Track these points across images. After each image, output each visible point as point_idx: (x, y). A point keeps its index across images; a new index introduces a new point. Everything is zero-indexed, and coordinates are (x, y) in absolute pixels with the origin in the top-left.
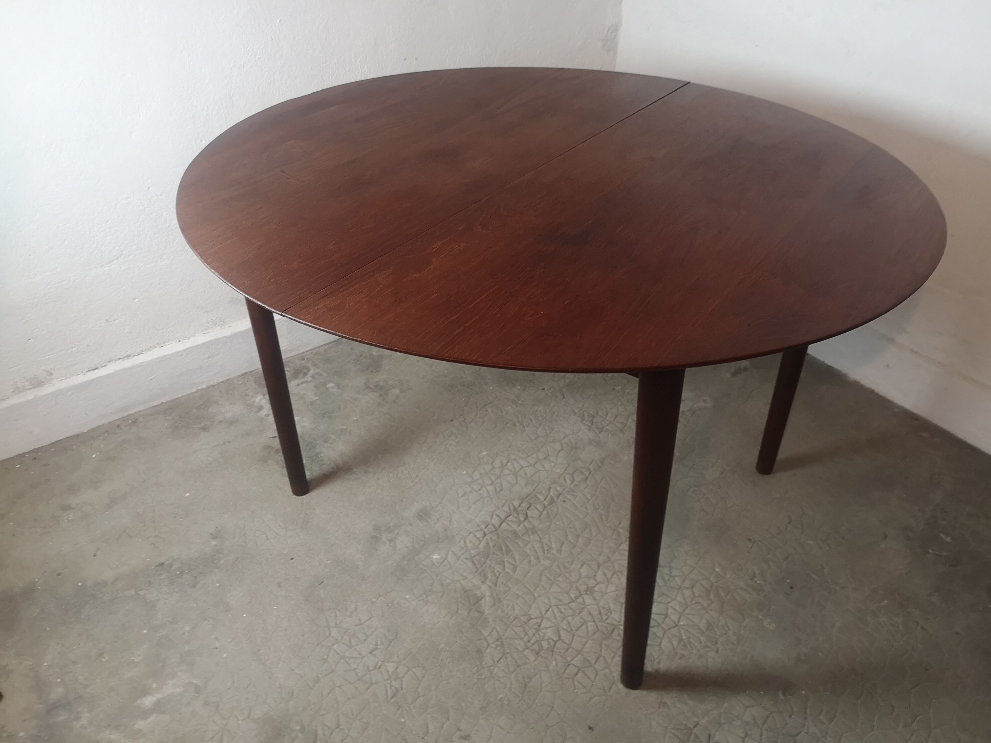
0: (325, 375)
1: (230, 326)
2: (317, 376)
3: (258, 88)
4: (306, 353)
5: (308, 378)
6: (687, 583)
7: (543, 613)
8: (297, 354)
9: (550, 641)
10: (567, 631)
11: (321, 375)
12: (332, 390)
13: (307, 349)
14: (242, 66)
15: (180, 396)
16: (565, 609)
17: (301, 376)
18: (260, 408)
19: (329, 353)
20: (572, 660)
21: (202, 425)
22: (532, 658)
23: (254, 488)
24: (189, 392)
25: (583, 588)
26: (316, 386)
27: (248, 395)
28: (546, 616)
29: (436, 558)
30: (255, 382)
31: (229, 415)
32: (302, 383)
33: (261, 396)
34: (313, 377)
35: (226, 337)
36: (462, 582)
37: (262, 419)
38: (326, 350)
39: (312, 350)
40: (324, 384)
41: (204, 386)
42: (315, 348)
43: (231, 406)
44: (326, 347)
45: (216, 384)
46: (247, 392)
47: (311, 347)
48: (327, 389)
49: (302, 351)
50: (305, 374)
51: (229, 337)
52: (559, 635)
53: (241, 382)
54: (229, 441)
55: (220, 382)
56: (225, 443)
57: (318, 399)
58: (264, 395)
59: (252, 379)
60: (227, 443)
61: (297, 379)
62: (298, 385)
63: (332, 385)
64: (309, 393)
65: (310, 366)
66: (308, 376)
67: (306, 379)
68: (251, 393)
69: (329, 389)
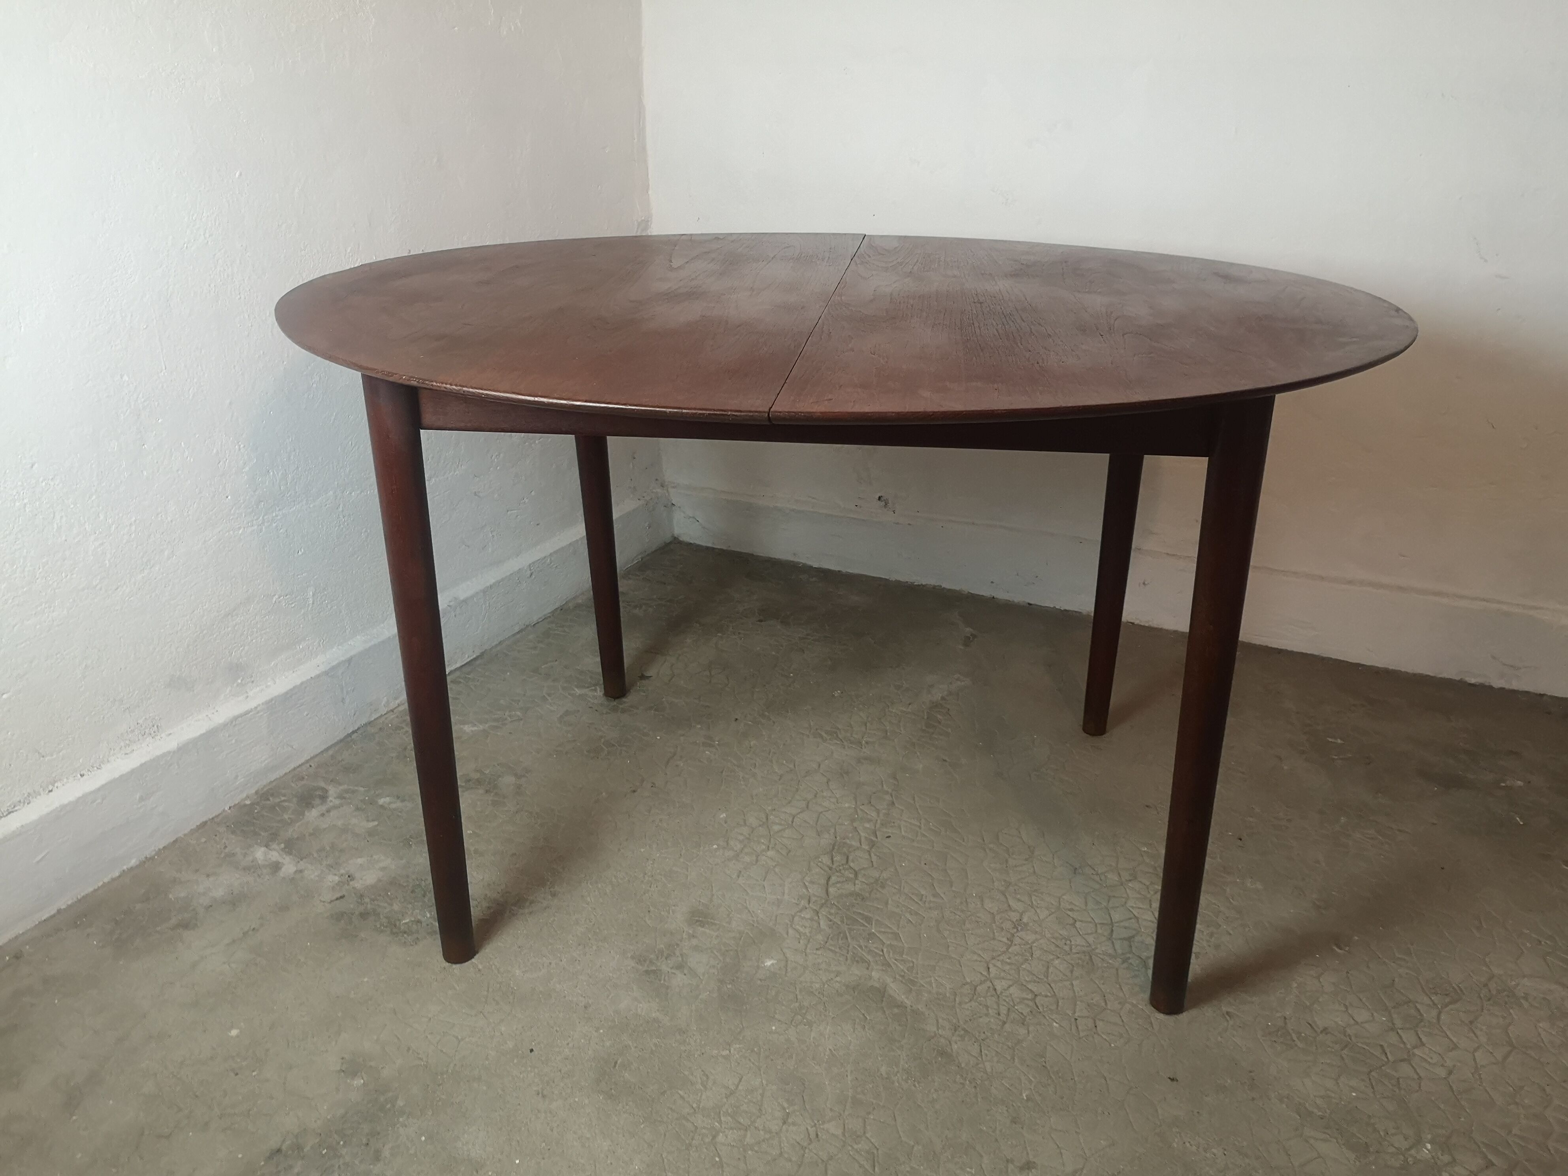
0: (362, 789)
1: (170, 734)
2: (347, 796)
3: (210, 286)
4: (298, 769)
5: (332, 800)
6: (1126, 876)
7: (985, 973)
8: (283, 773)
9: (1026, 1002)
10: (1035, 982)
11: (353, 792)
12: (393, 806)
13: (302, 760)
14: (185, 245)
15: (91, 889)
16: (1009, 958)
17: (317, 801)
18: (276, 867)
19: (343, 760)
20: (1075, 1013)
21: (174, 921)
22: (1022, 1031)
23: (366, 980)
24: (106, 880)
25: (1008, 925)
26: (357, 809)
27: (234, 855)
28: (992, 975)
29: (772, 964)
30: (233, 832)
31: (219, 893)
32: (328, 811)
33: (263, 849)
34: (340, 797)
35: (169, 752)
36: (838, 979)
37: (293, 878)
38: (332, 757)
39: (307, 761)
40: (372, 802)
41: (133, 862)
42: (312, 758)
43: (211, 879)
44: (331, 752)
45: (154, 853)
46: (227, 850)
47: (306, 757)
48: (382, 806)
49: (292, 766)
50: (324, 798)
51: (174, 752)
52: (1031, 991)
53: (203, 840)
54: (252, 928)
55: (159, 850)
56: (245, 934)
57: (378, 825)
58: (267, 846)
59: (222, 829)
60: (250, 932)
61: (313, 807)
62: (323, 815)
63: (388, 799)
64: (354, 821)
65: (322, 784)
66: (330, 798)
67: (331, 804)
68: (238, 850)
69: (386, 806)
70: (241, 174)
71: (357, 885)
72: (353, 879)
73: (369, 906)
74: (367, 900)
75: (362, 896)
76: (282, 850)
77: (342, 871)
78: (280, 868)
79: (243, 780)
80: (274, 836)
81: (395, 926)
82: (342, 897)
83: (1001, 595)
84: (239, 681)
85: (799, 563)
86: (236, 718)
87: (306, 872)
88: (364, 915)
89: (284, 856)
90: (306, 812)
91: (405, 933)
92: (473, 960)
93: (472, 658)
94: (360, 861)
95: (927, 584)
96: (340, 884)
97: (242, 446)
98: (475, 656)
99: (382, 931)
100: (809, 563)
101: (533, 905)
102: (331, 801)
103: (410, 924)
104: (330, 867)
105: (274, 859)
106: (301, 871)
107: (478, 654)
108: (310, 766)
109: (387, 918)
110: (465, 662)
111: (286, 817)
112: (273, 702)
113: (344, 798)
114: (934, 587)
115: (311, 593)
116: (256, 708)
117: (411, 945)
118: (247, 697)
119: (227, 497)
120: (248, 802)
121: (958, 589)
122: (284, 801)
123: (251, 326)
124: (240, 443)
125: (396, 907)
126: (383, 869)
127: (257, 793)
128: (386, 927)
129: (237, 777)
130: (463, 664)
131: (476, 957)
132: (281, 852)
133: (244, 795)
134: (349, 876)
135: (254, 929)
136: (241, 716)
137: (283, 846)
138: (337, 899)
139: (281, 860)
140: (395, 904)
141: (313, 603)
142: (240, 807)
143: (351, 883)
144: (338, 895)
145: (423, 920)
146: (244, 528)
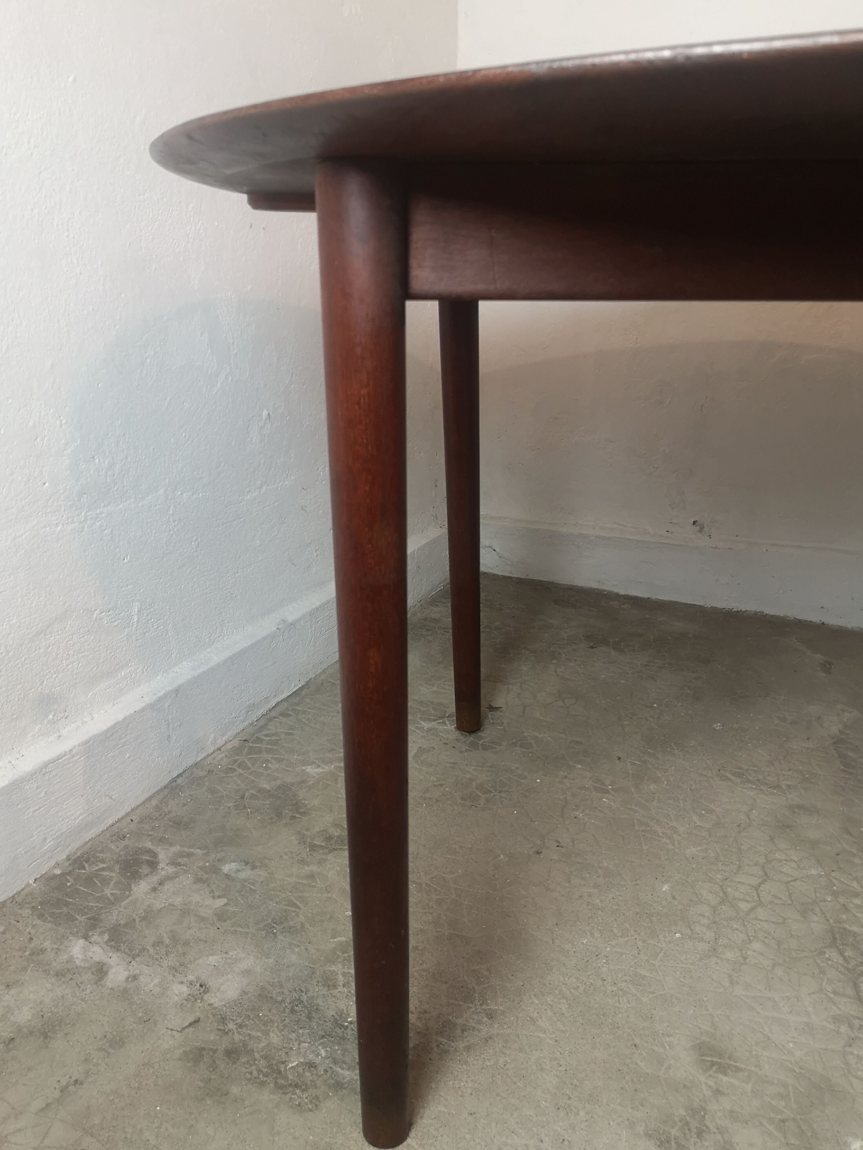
0: (199, 852)
2: (183, 860)
4: (118, 825)
5: (165, 869)
8: (100, 830)
11: (189, 855)
12: (242, 875)
13: (122, 813)
17: (145, 870)
18: (101, 971)
19: (170, 812)
26: (198, 880)
27: (43, 951)
30: (41, 916)
31: (24, 1016)
32: (161, 883)
33: (81, 942)
34: (173, 863)
37: (125, 991)
38: (158, 808)
39: (128, 814)
40: (215, 870)
42: (132, 810)
43: (13, 991)
44: (154, 802)
46: (32, 945)
47: (127, 809)
48: (228, 876)
49: (110, 821)
50: (153, 864)
54: (74, 1079)
56: (63, 1090)
57: (226, 904)
58: (86, 937)
59: (27, 912)
60: (71, 1088)
61: (140, 878)
62: (154, 889)
63: (234, 866)
64: (196, 898)
65: (149, 845)
66: (161, 865)
67: (163, 873)
68: (47, 944)
69: (234, 875)
70: (75, 80)
71: (215, 999)
72: (207, 991)
73: (237, 1037)
74: (231, 1026)
75: (223, 1020)
76: (106, 943)
77: (191, 977)
78: (106, 973)
79: (52, 843)
80: (94, 923)
81: (280, 1072)
82: (197, 1021)
83: (833, 620)
84: (51, 717)
85: (605, 591)
86: (46, 765)
87: (142, 979)
88: (232, 1054)
89: (111, 954)
90: (133, 887)
91: (297, 1086)
92: (409, 1141)
93: (298, 687)
94: (212, 960)
95: (746, 611)
96: (192, 998)
97: (64, 422)
98: (300, 686)
99: (263, 1084)
100: (615, 590)
101: (466, 1033)
102: (162, 869)
103: (300, 1070)
104: (174, 970)
105: (97, 958)
106: (135, 978)
107: (304, 684)
108: (132, 820)
109: (265, 1057)
110: (292, 692)
111: (108, 892)
112: (91, 742)
113: (179, 864)
114: (756, 613)
115: (136, 610)
116: (71, 750)
117: (310, 1110)
118: (60, 736)
119: (44, 484)
120: (58, 872)
121: (782, 615)
122: (103, 869)
123: (81, 274)
124: (62, 418)
125: (275, 1038)
126: (247, 972)
127: (68, 858)
128: (266, 1075)
129: (45, 839)
130: (289, 694)
131: (412, 1134)
132: (104, 946)
133: (53, 863)
134: (201, 986)
135: (76, 1081)
136: (52, 761)
137: (106, 937)
138: (190, 1025)
139: (105, 959)
140: (271, 1034)
141: (138, 622)
142: (48, 879)
143: (206, 997)
144: (192, 1019)
145: (318, 1061)
146: (63, 524)
